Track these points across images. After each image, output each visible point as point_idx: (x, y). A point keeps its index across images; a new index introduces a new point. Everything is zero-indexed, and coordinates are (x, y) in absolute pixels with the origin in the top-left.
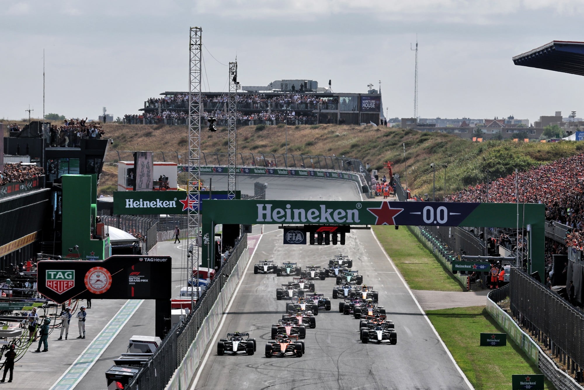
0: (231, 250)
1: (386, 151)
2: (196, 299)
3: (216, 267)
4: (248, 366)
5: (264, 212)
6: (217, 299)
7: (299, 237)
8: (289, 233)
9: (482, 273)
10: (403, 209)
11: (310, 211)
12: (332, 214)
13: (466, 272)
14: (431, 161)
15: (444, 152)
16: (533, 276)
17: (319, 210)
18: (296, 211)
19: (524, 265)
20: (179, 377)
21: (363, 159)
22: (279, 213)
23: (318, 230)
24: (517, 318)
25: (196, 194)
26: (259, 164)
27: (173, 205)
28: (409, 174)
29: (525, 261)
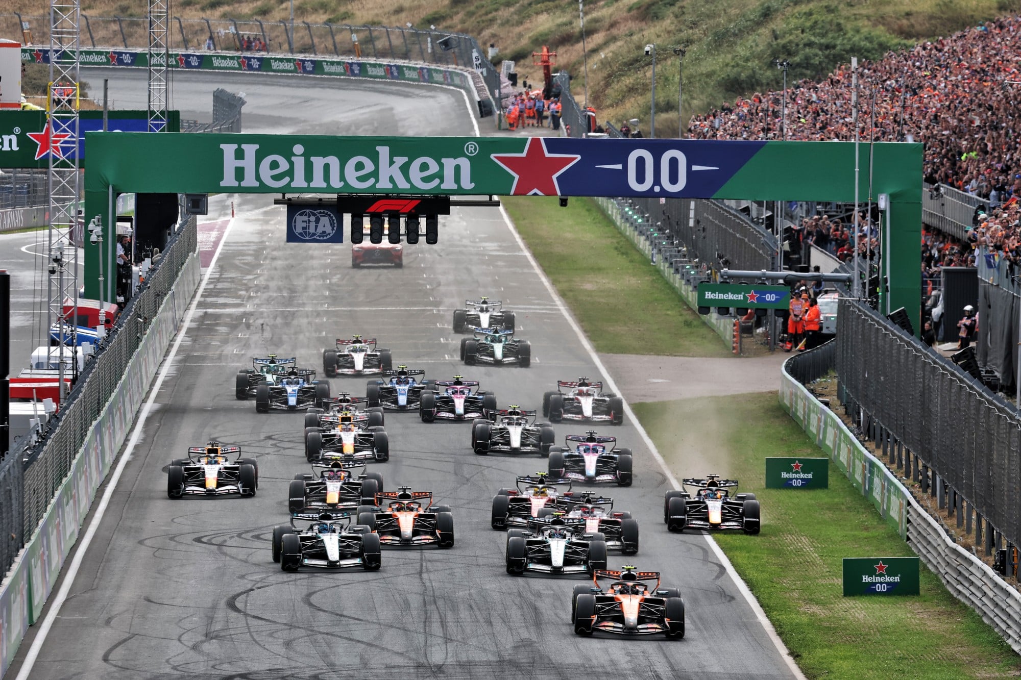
0: (156, 257)
1: (537, 13)
2: (71, 377)
3: (121, 299)
4: (198, 540)
5: (240, 163)
6: (123, 377)
7: (325, 224)
8: (301, 215)
9: (769, 312)
10: (579, 157)
11: (352, 163)
12: (405, 169)
13: (732, 310)
14: (646, 40)
15: (676, 17)
16: (892, 318)
17: (375, 158)
18: (318, 162)
19: (873, 293)
20: (27, 566)
21: (479, 33)
22: (274, 165)
23: (372, 209)
24: (854, 422)
25: (70, 118)
26: (223, 46)
27: (10, 146)
28: (594, 71)
29: (874, 283)
